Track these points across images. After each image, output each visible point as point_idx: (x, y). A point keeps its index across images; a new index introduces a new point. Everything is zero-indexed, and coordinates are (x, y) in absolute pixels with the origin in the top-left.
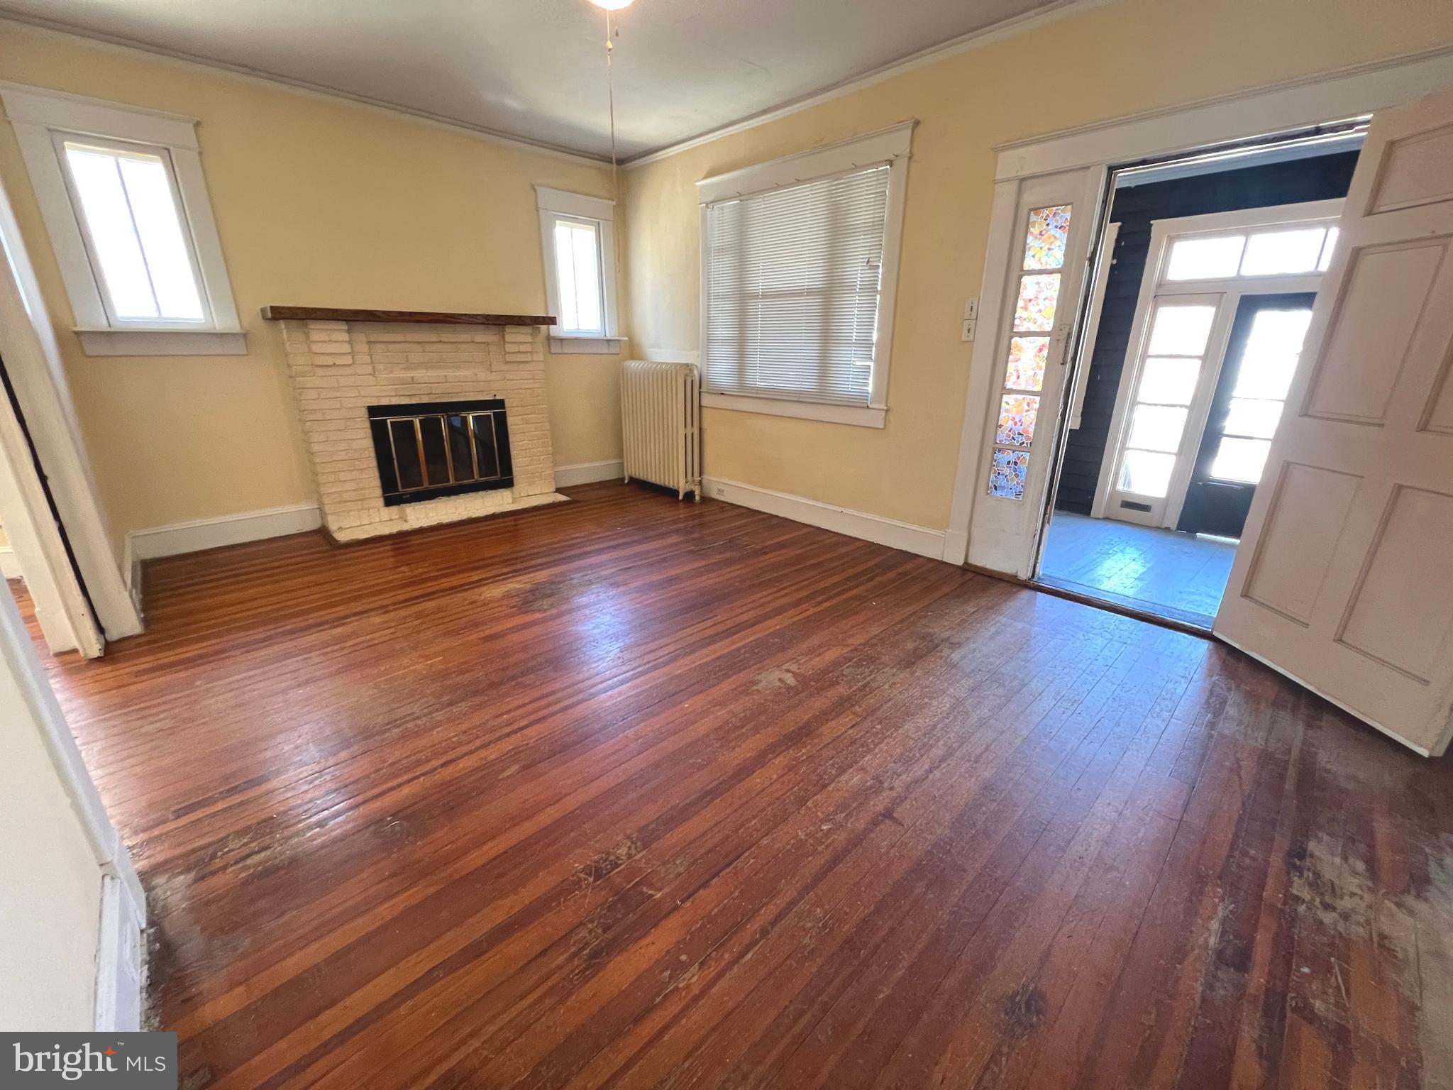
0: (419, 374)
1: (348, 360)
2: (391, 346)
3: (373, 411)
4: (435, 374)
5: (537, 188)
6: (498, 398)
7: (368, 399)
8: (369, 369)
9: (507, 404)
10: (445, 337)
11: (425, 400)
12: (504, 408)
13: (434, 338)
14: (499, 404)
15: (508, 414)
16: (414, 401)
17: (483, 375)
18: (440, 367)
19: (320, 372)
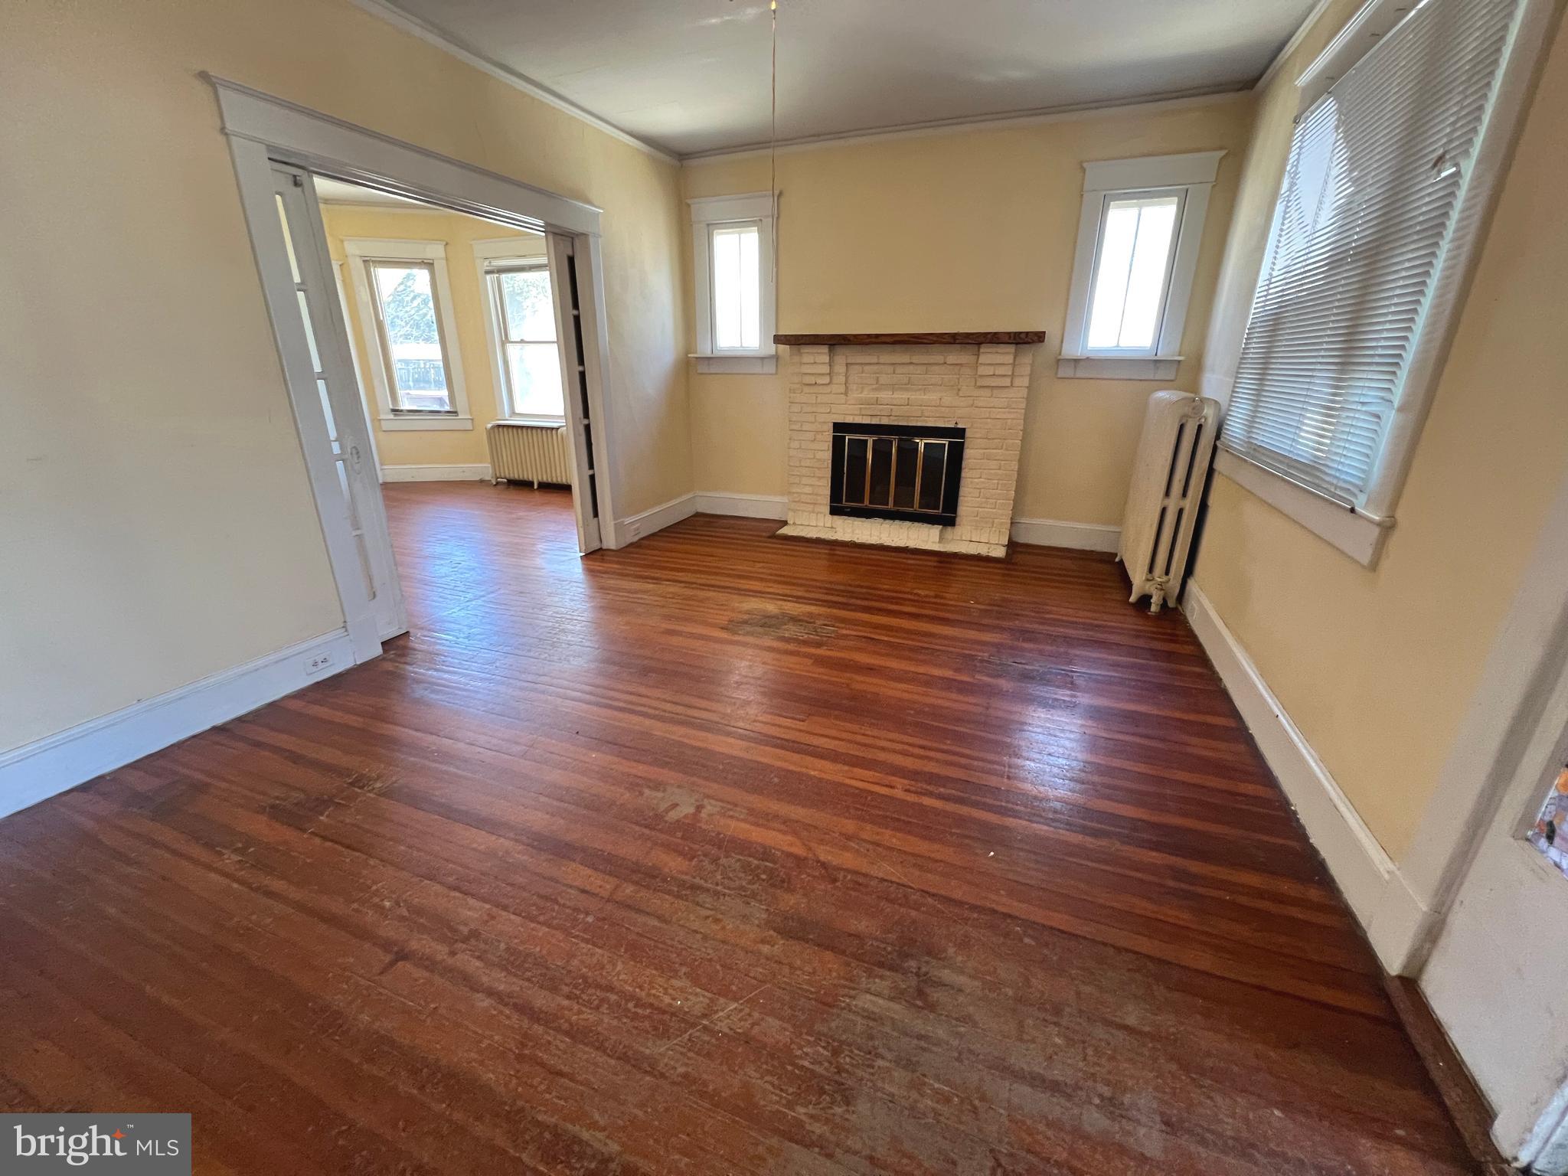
0: (885, 395)
1: (826, 380)
2: (867, 368)
3: (838, 427)
4: (901, 396)
5: (1085, 165)
6: (960, 426)
7: (835, 416)
8: (842, 390)
9: (968, 434)
10: (916, 359)
11: (885, 421)
12: (963, 438)
13: (906, 358)
14: (960, 433)
15: (966, 446)
16: (875, 421)
17: (948, 399)
18: (907, 390)
19: (806, 389)
